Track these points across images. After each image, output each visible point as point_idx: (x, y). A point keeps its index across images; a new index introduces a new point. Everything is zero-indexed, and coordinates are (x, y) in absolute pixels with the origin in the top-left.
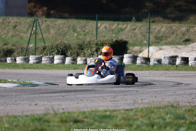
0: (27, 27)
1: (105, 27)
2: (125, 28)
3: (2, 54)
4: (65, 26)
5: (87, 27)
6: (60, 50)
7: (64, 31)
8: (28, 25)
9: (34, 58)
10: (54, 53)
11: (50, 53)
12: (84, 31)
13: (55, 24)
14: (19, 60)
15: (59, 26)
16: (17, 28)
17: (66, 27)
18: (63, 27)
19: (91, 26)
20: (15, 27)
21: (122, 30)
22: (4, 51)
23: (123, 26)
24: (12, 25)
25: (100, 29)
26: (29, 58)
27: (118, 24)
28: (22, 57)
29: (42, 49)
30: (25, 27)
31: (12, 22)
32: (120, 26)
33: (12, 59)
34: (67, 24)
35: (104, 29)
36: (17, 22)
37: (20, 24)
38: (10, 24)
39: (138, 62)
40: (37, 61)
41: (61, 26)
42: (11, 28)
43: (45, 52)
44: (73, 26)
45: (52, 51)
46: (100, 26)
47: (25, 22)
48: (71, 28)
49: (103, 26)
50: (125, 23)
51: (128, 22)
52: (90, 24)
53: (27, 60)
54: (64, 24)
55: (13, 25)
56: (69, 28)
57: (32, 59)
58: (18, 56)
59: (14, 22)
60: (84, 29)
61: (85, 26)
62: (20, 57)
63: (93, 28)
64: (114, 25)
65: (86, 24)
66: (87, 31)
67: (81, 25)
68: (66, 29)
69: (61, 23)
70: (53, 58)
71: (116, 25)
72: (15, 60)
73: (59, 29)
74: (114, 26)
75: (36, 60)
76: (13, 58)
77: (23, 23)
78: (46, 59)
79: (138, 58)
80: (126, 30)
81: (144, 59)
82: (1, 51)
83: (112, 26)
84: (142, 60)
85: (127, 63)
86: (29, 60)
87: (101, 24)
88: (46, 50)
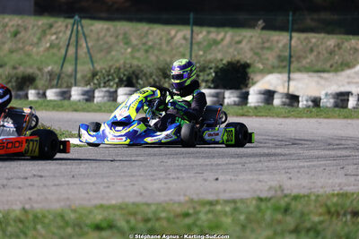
0: (38, 35)
1: (185, 38)
2: (222, 40)
4: (109, 34)
5: (151, 37)
7: (107, 43)
8: (40, 31)
9: (80, 92)
10: (112, 83)
11: (105, 83)
12: (145, 44)
13: (91, 31)
14: (51, 94)
15: (98, 33)
16: (19, 36)
17: (111, 36)
18: (105, 36)
19: (158, 34)
20: (16, 34)
21: (216, 43)
23: (218, 33)
24: (10, 31)
25: (175, 40)
26: (70, 92)
27: (209, 33)
28: (58, 90)
29: (89, 75)
30: (34, 34)
31: (10, 24)
32: (213, 36)
33: (38, 94)
34: (112, 29)
35: (183, 42)
36: (18, 25)
37: (26, 29)
38: (7, 29)
39: (277, 101)
40: (86, 97)
41: (102, 34)
42: (9, 35)
43: (96, 81)
44: (125, 34)
45: (108, 80)
46: (175, 36)
47: (33, 26)
48: (121, 37)
49: (180, 35)
50: (220, 29)
51: (227, 29)
52: (155, 32)
53: (65, 95)
54: (108, 29)
55: (13, 29)
56: (117, 37)
57: (76, 93)
59: (13, 26)
60: (144, 40)
61: (147, 34)
62: (54, 90)
63: (161, 39)
64: (201, 32)
65: (148, 30)
66: (150, 43)
67: (139, 32)
68: (111, 40)
69: (102, 29)
70: (116, 91)
71: (204, 33)
72: (44, 95)
73: (98, 40)
74: (201, 36)
75: (83, 94)
76: (41, 92)
77: (31, 27)
78: (102, 94)
79: (276, 96)
80: (227, 44)
81: (287, 98)
82: (12, 78)
83: (198, 35)
84: (284, 100)
85: (257, 104)
86: (70, 96)
87: (177, 32)
88: (98, 77)
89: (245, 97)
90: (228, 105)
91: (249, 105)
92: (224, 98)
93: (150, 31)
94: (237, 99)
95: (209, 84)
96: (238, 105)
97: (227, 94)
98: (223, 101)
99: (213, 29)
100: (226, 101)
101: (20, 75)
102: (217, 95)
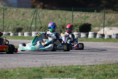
0: (31, 15)
1: (78, 16)
2: (90, 16)
3: (16, 31)
5: (67, 15)
7: (53, 17)
8: (31, 13)
9: (35, 33)
10: (46, 31)
11: (44, 30)
12: (65, 18)
13: (48, 13)
14: (26, 34)
15: (50, 14)
16: (25, 15)
17: (54, 15)
18: (52, 15)
19: (69, 14)
20: (23, 14)
21: (88, 17)
22: (17, 29)
23: (88, 14)
26: (32, 33)
27: (85, 14)
29: (39, 28)
30: (29, 14)
32: (87, 15)
33: (22, 34)
34: (54, 13)
35: (77, 17)
36: (24, 12)
37: (27, 13)
38: (21, 13)
39: (98, 36)
42: (21, 15)
43: (41, 30)
44: (59, 14)
45: (46, 30)
46: (75, 15)
48: (57, 15)
49: (76, 15)
51: (91, 13)
52: (68, 14)
53: (30, 34)
54: (53, 13)
56: (56, 15)
59: (23, 12)
60: (65, 16)
62: (27, 33)
63: (70, 16)
64: (83, 14)
65: (66, 13)
66: (67, 17)
67: (63, 14)
69: (51, 12)
71: (84, 14)
72: (23, 34)
73: (50, 16)
74: (83, 15)
76: (22, 33)
77: (28, 12)
79: (97, 35)
81: (101, 35)
83: (82, 14)
84: (100, 36)
85: (91, 37)
86: (32, 35)
88: (42, 28)
89: (87, 35)
90: (82, 38)
91: (88, 38)
92: (81, 35)
94: (85, 36)
95: (78, 31)
96: (85, 38)
97: (82, 34)
98: (80, 36)
99: (87, 13)
100: (81, 36)
101: (18, 28)
102: (78, 34)
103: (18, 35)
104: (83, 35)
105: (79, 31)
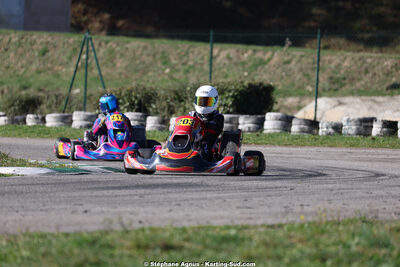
0: (68, 54)
1: (228, 58)
2: (269, 60)
3: (17, 108)
4: (145, 52)
5: (191, 55)
6: (136, 102)
7: (144, 63)
8: (71, 48)
9: (82, 117)
10: (121, 108)
12: (184, 64)
13: (127, 49)
14: (51, 120)
15: (134, 51)
16: (49, 54)
17: (148, 55)
18: (141, 55)
19: (199, 53)
20: (44, 53)
21: (262, 63)
22: (21, 101)
23: (265, 53)
24: (37, 49)
25: (218, 60)
26: (72, 116)
27: (255, 51)
28: (58, 115)
30: (64, 53)
31: (39, 42)
32: (259, 55)
33: (37, 118)
34: (150, 48)
35: (227, 62)
36: (48, 43)
37: (55, 47)
38: (35, 47)
39: (295, 128)
40: (88, 123)
41: (138, 53)
42: (37, 54)
44: (163, 53)
46: (218, 55)
47: (64, 44)
48: (158, 56)
49: (224, 54)
50: (269, 48)
51: (275, 48)
52: (196, 51)
53: (67, 120)
54: (145, 48)
55: (40, 48)
56: (154, 56)
57: (78, 119)
58: (50, 113)
59: (41, 43)
60: (185, 58)
61: (187, 53)
62: (54, 115)
63: (202, 59)
64: (246, 52)
65: (188, 49)
66: (191, 63)
67: (179, 51)
68: (148, 59)
69: (139, 47)
71: (250, 52)
72: (44, 120)
73: (134, 58)
74: (246, 55)
76: (40, 117)
77: (61, 44)
79: (294, 122)
80: (272, 63)
81: (306, 124)
82: (15, 101)
83: (243, 54)
84: (302, 126)
85: (272, 131)
86: (72, 121)
87: (220, 51)
89: (260, 123)
91: (265, 132)
92: (238, 124)
93: (191, 50)
94: (251, 125)
95: (227, 109)
96: (253, 131)
97: (242, 119)
98: (237, 128)
99: (260, 48)
100: (241, 127)
101: (24, 99)
102: (230, 121)
103: (24, 121)
104: (245, 123)
105: (231, 110)
